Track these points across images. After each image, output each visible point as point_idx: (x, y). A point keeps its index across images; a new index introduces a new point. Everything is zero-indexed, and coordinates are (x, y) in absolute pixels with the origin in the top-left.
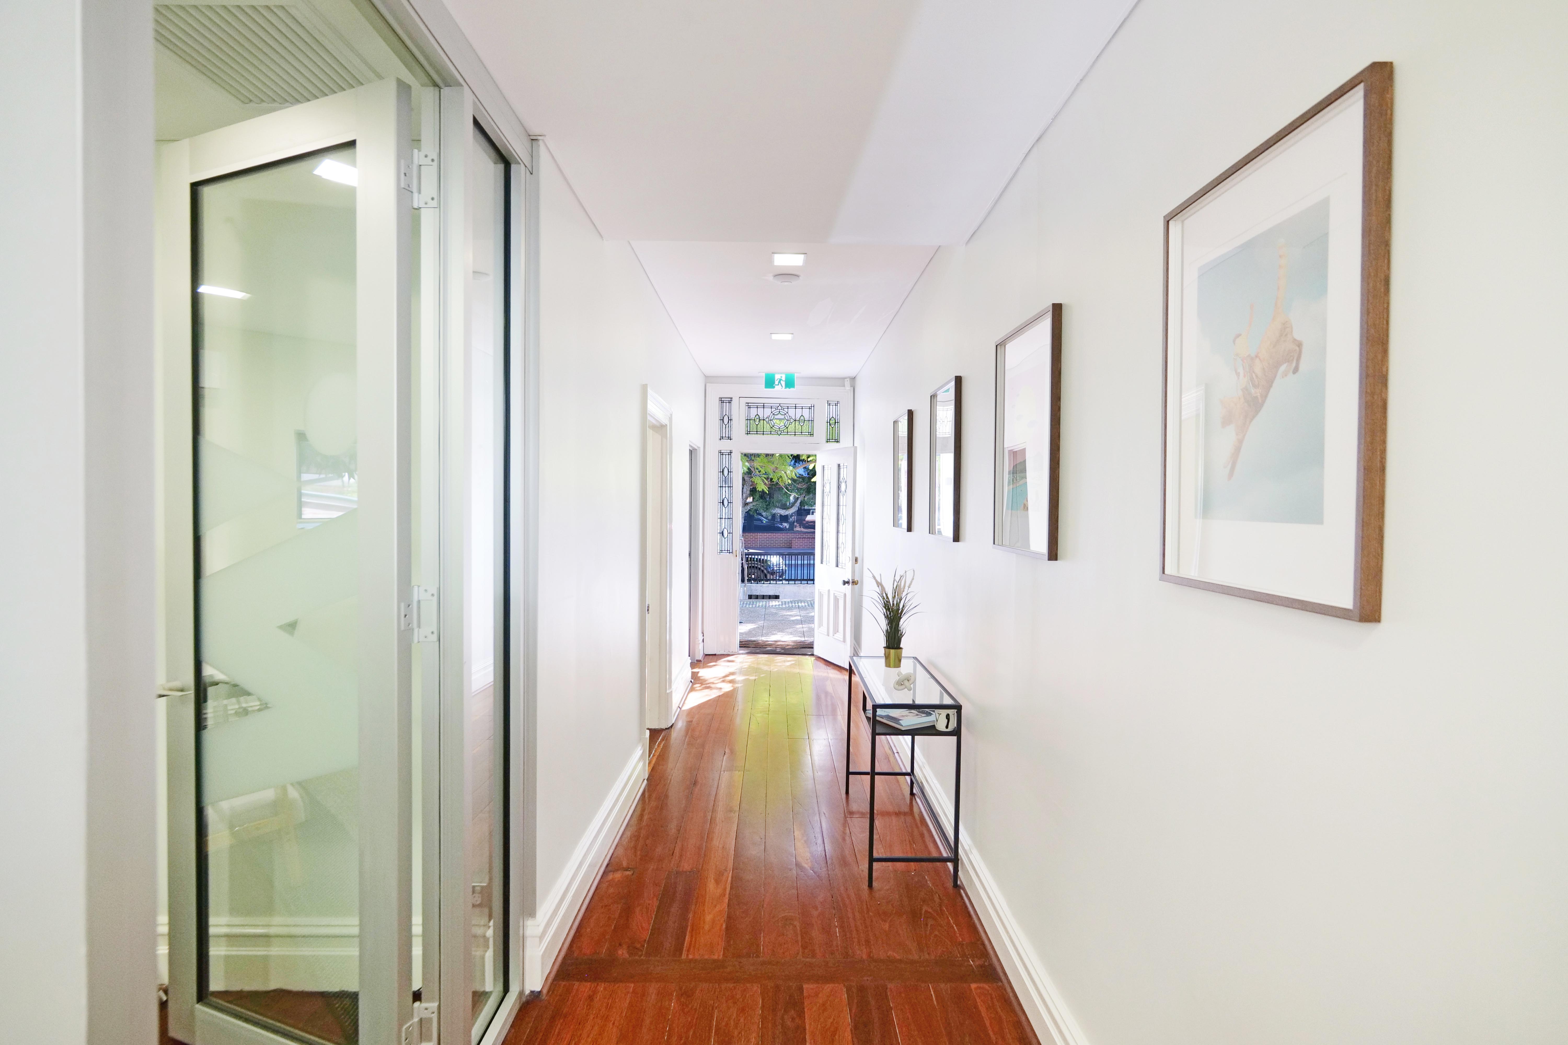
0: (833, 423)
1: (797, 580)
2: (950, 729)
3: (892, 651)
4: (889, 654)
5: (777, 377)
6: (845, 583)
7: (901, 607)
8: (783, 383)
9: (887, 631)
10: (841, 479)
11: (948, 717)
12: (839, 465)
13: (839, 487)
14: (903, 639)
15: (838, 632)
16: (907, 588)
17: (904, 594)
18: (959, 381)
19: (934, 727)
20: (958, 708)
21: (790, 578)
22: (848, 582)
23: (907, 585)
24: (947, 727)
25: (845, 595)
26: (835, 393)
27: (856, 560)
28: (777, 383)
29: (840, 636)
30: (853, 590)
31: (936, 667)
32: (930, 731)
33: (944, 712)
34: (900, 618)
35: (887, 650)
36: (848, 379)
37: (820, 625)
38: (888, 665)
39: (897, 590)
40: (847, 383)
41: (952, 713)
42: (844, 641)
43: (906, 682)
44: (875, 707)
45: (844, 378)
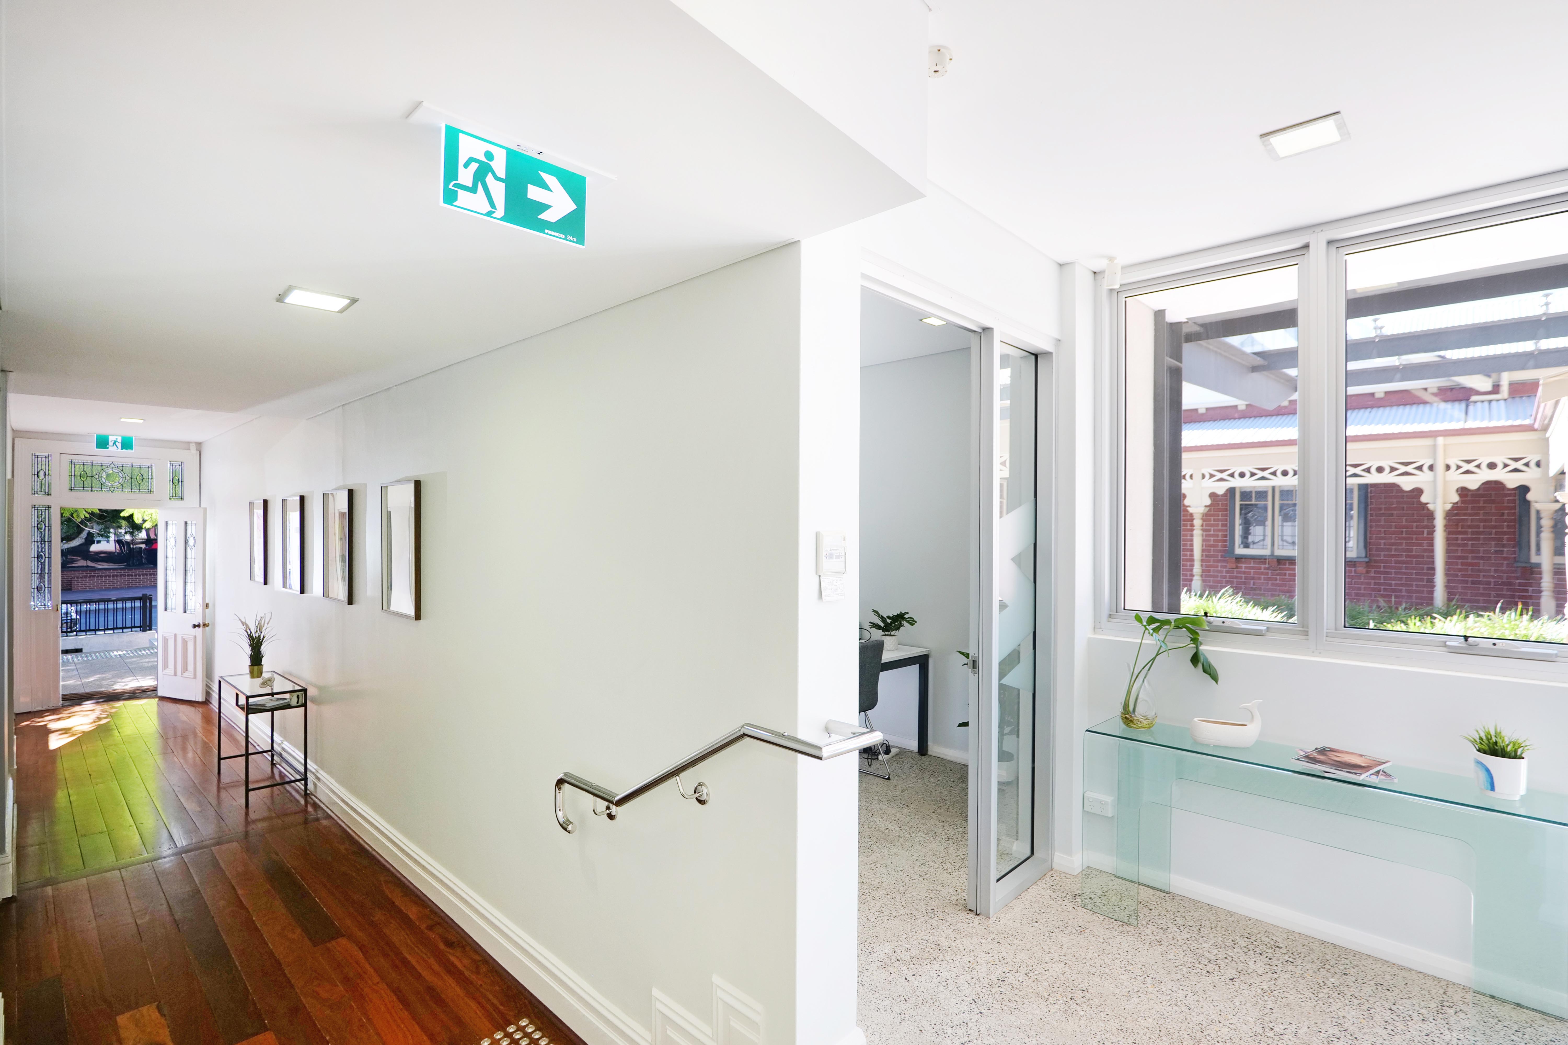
0: (177, 481)
1: (117, 628)
2: (300, 703)
3: (256, 668)
4: (253, 670)
5: (111, 439)
6: (195, 626)
7: (262, 638)
8: (119, 445)
9: (251, 655)
10: (188, 535)
11: (298, 697)
12: (186, 523)
13: (186, 542)
14: (263, 659)
15: (187, 670)
16: (266, 624)
17: (264, 629)
18: (302, 498)
19: (289, 705)
20: (305, 691)
21: (97, 628)
22: (199, 626)
23: (266, 622)
24: (298, 703)
25: (195, 637)
26: (179, 455)
27: (207, 606)
28: (111, 444)
29: (189, 674)
30: (204, 633)
31: (291, 674)
32: (288, 706)
33: (295, 695)
34: (261, 645)
35: (251, 667)
36: (194, 444)
37: (165, 666)
38: (252, 677)
39: (260, 627)
40: (193, 448)
41: (301, 694)
42: (195, 677)
43: (268, 682)
44: (248, 698)
45: (189, 443)
